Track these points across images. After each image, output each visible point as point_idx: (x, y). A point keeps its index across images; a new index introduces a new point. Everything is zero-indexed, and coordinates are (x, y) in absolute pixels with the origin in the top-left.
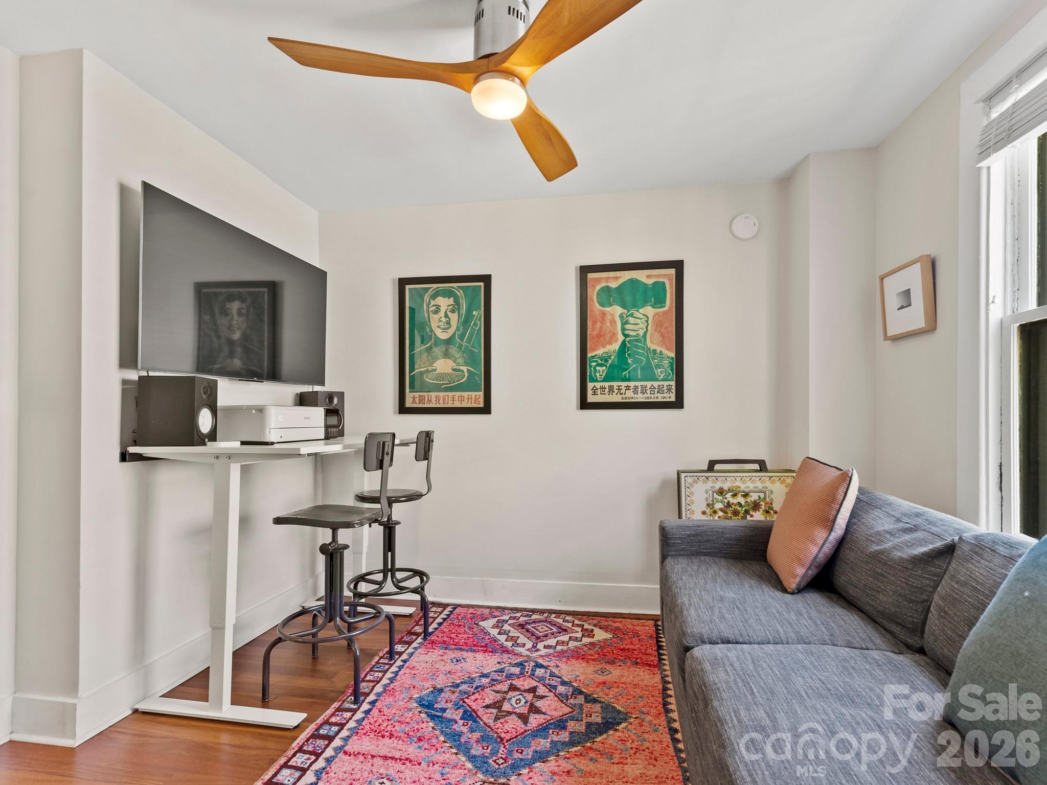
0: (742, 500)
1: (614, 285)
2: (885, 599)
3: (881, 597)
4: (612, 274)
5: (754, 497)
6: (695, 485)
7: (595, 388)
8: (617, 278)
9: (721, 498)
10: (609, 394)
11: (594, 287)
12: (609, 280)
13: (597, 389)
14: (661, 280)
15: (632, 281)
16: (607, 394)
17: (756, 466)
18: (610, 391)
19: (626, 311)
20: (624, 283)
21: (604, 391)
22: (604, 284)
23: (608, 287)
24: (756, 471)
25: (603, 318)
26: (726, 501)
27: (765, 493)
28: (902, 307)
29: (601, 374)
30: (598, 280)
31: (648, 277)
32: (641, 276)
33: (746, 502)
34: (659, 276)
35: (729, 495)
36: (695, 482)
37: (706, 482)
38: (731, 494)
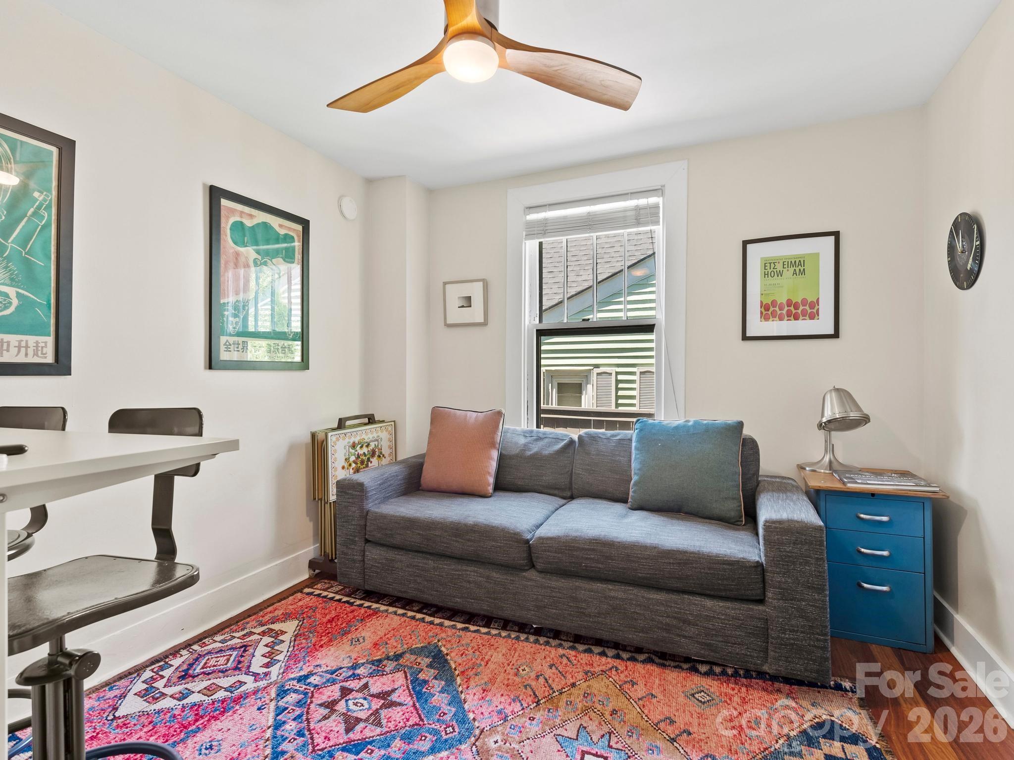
0: (365, 450)
1: (248, 223)
2: (547, 478)
3: (544, 478)
4: (247, 209)
5: (372, 445)
6: (337, 443)
7: (227, 344)
8: (251, 216)
9: (354, 451)
10: (243, 352)
11: (228, 218)
12: (243, 215)
13: (230, 345)
14: (291, 233)
15: (265, 225)
16: (241, 351)
17: (366, 420)
18: (244, 348)
19: (260, 258)
20: (258, 224)
21: (238, 348)
22: (238, 219)
23: (241, 223)
24: (366, 424)
25: (237, 259)
26: (357, 453)
27: (378, 441)
28: (463, 307)
29: (235, 326)
30: (232, 211)
31: (281, 226)
32: (275, 222)
33: (368, 451)
34: (290, 229)
35: (358, 448)
36: (338, 440)
37: (344, 439)
38: (359, 446)
